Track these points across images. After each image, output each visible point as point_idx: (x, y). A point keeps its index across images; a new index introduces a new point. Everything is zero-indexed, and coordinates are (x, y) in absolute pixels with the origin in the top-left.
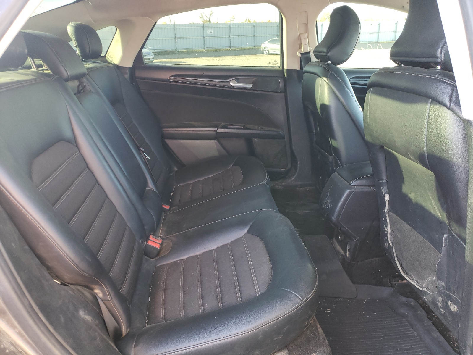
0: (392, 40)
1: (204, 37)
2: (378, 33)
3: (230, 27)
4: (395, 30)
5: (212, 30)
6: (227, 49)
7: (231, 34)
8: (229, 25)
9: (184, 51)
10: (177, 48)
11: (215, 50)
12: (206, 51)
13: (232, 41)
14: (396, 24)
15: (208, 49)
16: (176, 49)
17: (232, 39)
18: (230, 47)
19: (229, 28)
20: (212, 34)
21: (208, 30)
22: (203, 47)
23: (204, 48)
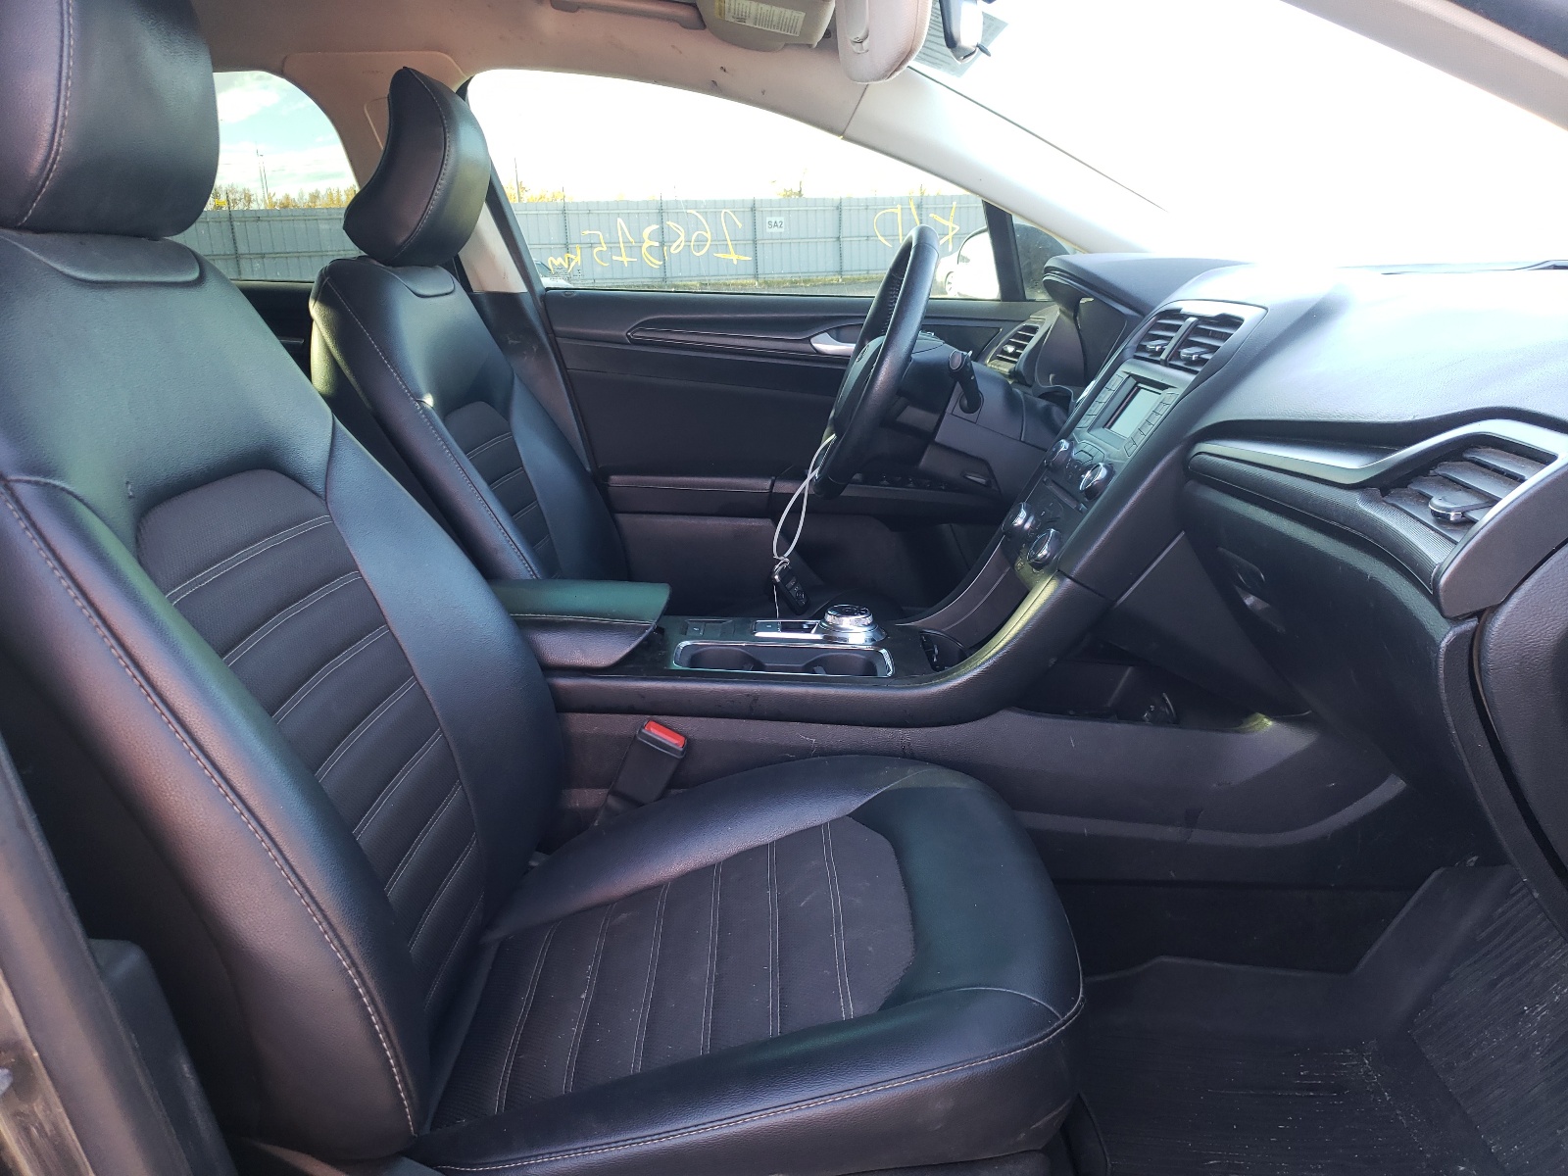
1: (755, 242)
3: (839, 208)
5: (782, 219)
6: (830, 278)
7: (845, 232)
8: (836, 204)
9: (689, 283)
10: (668, 275)
11: (792, 282)
12: (760, 284)
13: (845, 253)
15: (769, 278)
16: (664, 279)
17: (845, 246)
18: (840, 272)
19: (836, 213)
20: (782, 230)
21: (768, 219)
22: (751, 271)
23: (756, 276)
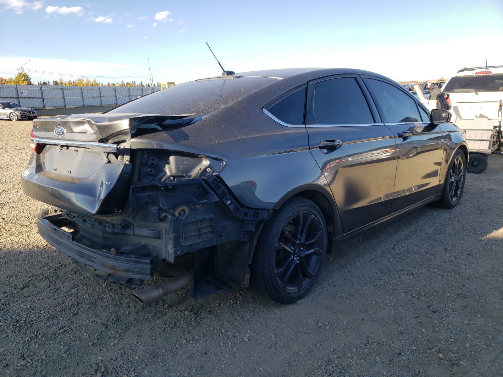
0: (115, 104)
2: (100, 97)
4: (115, 95)
14: (114, 89)
